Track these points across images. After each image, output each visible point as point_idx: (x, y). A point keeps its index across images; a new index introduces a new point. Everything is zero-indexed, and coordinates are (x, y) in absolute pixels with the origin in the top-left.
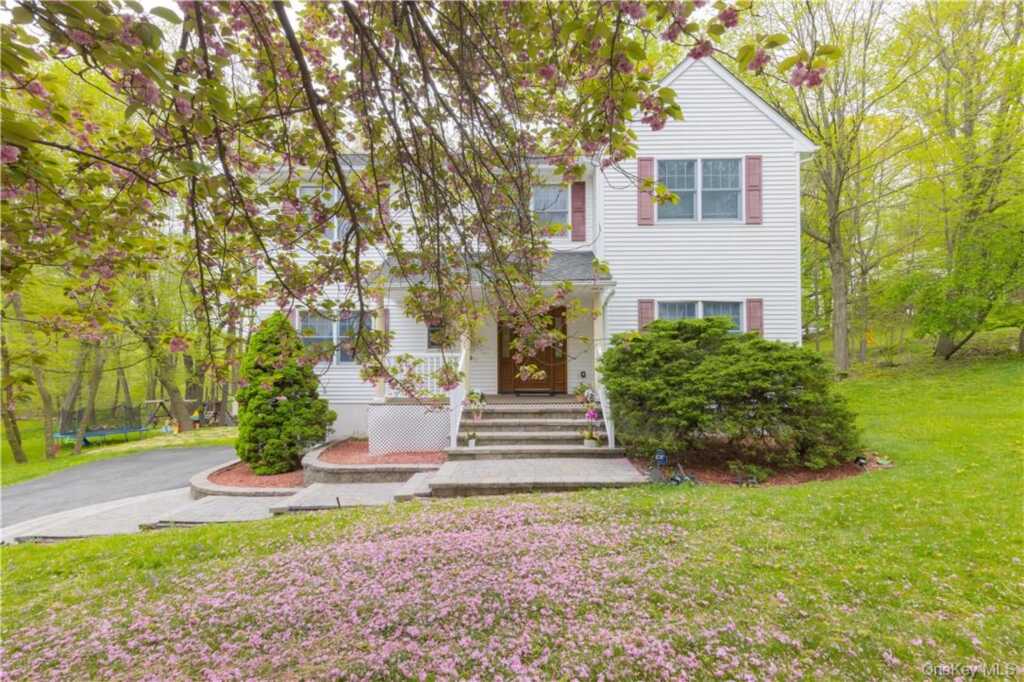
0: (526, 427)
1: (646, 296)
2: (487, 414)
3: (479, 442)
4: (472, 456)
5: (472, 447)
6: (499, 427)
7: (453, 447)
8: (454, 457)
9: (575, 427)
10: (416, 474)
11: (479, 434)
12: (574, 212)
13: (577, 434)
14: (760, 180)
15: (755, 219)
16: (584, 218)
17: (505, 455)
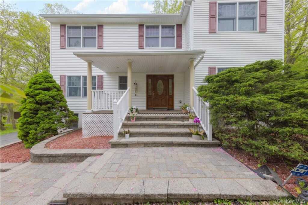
0: (158, 126)
1: (213, 65)
2: (138, 119)
3: (132, 135)
4: (126, 145)
5: (127, 139)
6: (144, 126)
7: (116, 139)
8: (115, 145)
9: (185, 126)
10: (89, 158)
11: (132, 130)
12: (177, 36)
13: (187, 130)
14: (266, 12)
15: (263, 30)
16: (181, 39)
17: (146, 145)
